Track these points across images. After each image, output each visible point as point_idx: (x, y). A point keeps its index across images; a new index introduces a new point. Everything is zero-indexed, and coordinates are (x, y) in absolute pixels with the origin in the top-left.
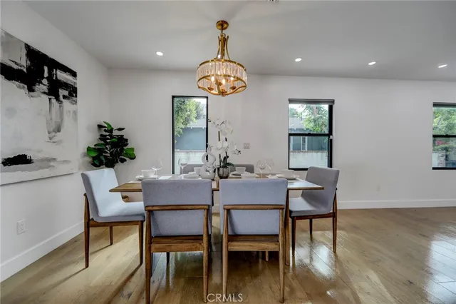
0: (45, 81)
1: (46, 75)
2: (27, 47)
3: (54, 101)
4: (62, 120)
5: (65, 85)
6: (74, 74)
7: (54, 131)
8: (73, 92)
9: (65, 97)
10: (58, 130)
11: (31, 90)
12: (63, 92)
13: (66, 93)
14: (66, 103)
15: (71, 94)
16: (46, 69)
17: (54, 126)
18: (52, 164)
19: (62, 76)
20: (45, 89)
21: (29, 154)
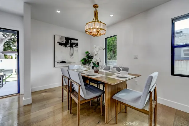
0: (69, 44)
1: (69, 42)
2: (65, 37)
3: (71, 48)
4: (73, 52)
5: (75, 43)
6: (77, 40)
7: (71, 55)
8: (77, 45)
9: (74, 46)
10: (72, 55)
11: (66, 47)
12: (74, 45)
13: (75, 45)
14: (75, 48)
15: (76, 45)
16: (69, 41)
17: (71, 54)
18: (71, 63)
19: (73, 41)
20: (69, 45)
21: (65, 61)
